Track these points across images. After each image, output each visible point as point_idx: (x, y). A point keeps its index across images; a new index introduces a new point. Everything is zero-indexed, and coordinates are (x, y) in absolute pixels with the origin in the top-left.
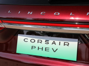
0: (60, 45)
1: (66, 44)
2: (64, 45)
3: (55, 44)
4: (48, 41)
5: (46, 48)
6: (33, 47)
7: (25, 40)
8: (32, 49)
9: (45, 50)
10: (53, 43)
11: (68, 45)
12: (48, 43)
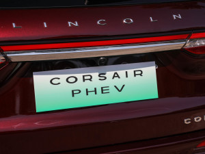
0: (127, 77)
1: (136, 73)
2: (135, 75)
3: (118, 76)
4: (105, 74)
5: (102, 88)
6: (75, 92)
7: (53, 82)
8: (73, 96)
9: (102, 93)
10: (114, 77)
11: (141, 75)
12: (105, 78)
